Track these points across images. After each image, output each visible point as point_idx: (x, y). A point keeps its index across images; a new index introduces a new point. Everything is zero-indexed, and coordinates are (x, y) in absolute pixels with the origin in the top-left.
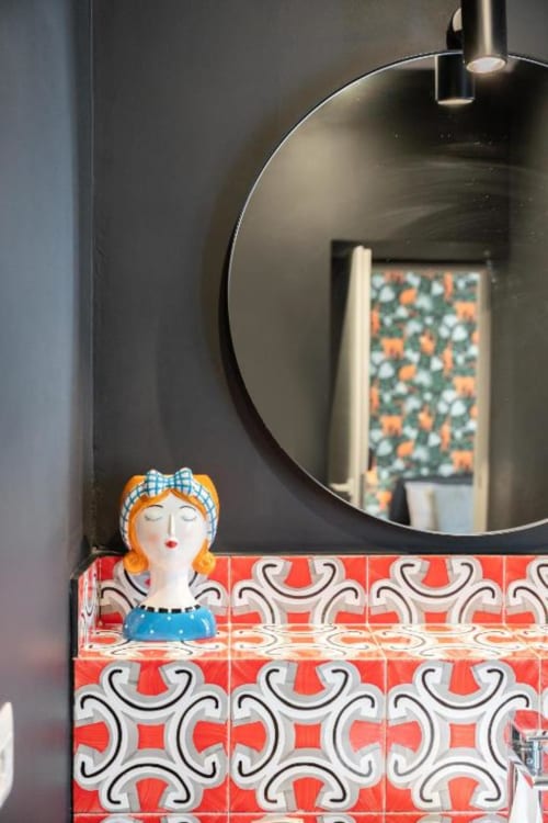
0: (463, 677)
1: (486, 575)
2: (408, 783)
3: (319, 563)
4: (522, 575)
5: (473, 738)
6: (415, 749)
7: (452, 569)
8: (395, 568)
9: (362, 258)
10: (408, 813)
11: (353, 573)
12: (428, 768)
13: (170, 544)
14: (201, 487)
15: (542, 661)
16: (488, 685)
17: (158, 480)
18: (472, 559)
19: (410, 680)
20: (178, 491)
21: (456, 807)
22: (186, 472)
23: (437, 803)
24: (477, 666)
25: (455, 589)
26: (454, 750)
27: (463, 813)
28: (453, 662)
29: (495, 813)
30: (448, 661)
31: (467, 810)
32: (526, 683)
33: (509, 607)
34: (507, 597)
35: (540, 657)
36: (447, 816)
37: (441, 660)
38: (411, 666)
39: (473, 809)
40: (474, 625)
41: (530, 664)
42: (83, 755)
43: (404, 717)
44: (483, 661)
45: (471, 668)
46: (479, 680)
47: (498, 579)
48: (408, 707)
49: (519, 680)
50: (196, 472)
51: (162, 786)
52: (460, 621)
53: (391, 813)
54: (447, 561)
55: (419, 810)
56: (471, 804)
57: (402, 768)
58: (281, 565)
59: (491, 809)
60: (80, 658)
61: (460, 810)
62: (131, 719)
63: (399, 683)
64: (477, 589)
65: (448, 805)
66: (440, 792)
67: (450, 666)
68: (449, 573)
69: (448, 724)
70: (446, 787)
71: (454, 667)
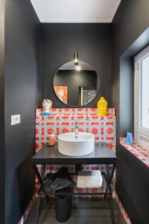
1: (78, 110)
3: (62, 109)
4: (82, 110)
5: (74, 124)
6: (68, 125)
8: (70, 110)
9: (82, 88)
11: (66, 110)
12: (69, 127)
13: (46, 106)
14: (50, 102)
16: (75, 119)
17: (45, 100)
19: (68, 118)
20: (47, 101)
22: (48, 100)
23: (70, 130)
24: (74, 117)
25: (75, 112)
26: (72, 125)
32: (79, 119)
34: (80, 112)
42: (37, 126)
43: (67, 122)
50: (49, 100)
51: (44, 129)
53: (66, 131)
55: (68, 131)
56: (74, 130)
57: (67, 127)
58: (59, 109)
60: (36, 116)
62: (41, 122)
64: (77, 112)
67: (71, 117)
68: (75, 110)
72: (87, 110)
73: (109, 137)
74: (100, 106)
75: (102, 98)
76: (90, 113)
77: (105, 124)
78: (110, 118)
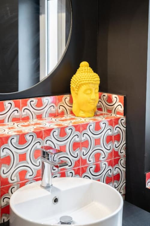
0: (22, 139)
1: (16, 106)
2: (7, 176)
4: (26, 105)
5: (25, 158)
6: (9, 165)
7: (5, 105)
10: (7, 186)
12: (13, 169)
15: (44, 130)
16: (29, 140)
18: (11, 101)
19: (7, 143)
21: (21, 180)
23: (16, 180)
24: (26, 135)
25: (6, 112)
26: (21, 162)
27: (23, 181)
28: (19, 135)
29: (31, 179)
30: (18, 135)
31: (24, 180)
32: (40, 138)
33: (22, 115)
34: (22, 112)
35: (43, 129)
36: (19, 183)
37: (16, 135)
38: (7, 138)
39: (26, 179)
40: (13, 122)
41: (41, 132)
43: (5, 155)
44: (28, 133)
45: (25, 136)
46: (27, 139)
47: (19, 107)
48: (7, 151)
49: (38, 137)
52: (8, 122)
53: (2, 187)
54: (4, 103)
55: (10, 184)
56: (25, 178)
57: (5, 171)
59: (31, 178)
61: (22, 181)
63: (4, 144)
64: (13, 111)
65: (19, 180)
66: (17, 177)
67: (18, 136)
68: (5, 106)
69: (18, 154)
70: (18, 174)
71: (20, 136)
72: (40, 104)
73: (111, 174)
74: (86, 90)
75: (84, 65)
76: (49, 112)
77: (103, 141)
78: (115, 122)
